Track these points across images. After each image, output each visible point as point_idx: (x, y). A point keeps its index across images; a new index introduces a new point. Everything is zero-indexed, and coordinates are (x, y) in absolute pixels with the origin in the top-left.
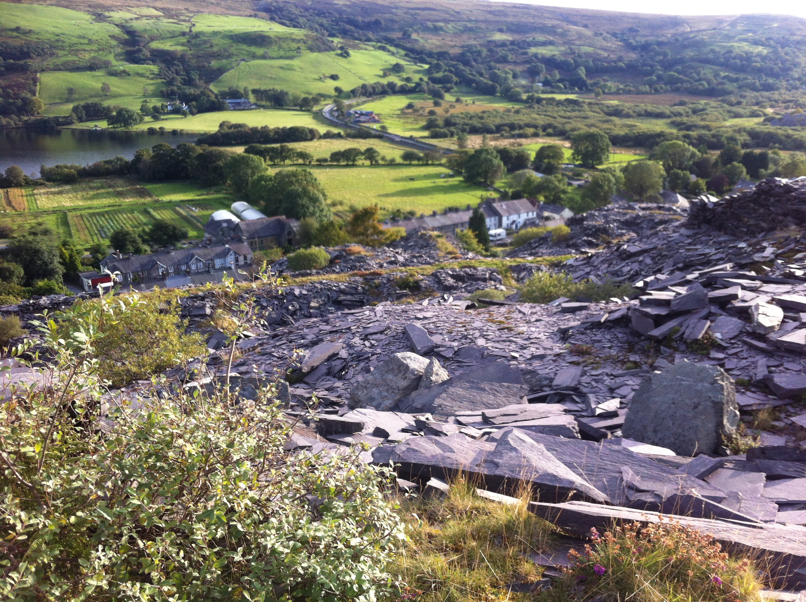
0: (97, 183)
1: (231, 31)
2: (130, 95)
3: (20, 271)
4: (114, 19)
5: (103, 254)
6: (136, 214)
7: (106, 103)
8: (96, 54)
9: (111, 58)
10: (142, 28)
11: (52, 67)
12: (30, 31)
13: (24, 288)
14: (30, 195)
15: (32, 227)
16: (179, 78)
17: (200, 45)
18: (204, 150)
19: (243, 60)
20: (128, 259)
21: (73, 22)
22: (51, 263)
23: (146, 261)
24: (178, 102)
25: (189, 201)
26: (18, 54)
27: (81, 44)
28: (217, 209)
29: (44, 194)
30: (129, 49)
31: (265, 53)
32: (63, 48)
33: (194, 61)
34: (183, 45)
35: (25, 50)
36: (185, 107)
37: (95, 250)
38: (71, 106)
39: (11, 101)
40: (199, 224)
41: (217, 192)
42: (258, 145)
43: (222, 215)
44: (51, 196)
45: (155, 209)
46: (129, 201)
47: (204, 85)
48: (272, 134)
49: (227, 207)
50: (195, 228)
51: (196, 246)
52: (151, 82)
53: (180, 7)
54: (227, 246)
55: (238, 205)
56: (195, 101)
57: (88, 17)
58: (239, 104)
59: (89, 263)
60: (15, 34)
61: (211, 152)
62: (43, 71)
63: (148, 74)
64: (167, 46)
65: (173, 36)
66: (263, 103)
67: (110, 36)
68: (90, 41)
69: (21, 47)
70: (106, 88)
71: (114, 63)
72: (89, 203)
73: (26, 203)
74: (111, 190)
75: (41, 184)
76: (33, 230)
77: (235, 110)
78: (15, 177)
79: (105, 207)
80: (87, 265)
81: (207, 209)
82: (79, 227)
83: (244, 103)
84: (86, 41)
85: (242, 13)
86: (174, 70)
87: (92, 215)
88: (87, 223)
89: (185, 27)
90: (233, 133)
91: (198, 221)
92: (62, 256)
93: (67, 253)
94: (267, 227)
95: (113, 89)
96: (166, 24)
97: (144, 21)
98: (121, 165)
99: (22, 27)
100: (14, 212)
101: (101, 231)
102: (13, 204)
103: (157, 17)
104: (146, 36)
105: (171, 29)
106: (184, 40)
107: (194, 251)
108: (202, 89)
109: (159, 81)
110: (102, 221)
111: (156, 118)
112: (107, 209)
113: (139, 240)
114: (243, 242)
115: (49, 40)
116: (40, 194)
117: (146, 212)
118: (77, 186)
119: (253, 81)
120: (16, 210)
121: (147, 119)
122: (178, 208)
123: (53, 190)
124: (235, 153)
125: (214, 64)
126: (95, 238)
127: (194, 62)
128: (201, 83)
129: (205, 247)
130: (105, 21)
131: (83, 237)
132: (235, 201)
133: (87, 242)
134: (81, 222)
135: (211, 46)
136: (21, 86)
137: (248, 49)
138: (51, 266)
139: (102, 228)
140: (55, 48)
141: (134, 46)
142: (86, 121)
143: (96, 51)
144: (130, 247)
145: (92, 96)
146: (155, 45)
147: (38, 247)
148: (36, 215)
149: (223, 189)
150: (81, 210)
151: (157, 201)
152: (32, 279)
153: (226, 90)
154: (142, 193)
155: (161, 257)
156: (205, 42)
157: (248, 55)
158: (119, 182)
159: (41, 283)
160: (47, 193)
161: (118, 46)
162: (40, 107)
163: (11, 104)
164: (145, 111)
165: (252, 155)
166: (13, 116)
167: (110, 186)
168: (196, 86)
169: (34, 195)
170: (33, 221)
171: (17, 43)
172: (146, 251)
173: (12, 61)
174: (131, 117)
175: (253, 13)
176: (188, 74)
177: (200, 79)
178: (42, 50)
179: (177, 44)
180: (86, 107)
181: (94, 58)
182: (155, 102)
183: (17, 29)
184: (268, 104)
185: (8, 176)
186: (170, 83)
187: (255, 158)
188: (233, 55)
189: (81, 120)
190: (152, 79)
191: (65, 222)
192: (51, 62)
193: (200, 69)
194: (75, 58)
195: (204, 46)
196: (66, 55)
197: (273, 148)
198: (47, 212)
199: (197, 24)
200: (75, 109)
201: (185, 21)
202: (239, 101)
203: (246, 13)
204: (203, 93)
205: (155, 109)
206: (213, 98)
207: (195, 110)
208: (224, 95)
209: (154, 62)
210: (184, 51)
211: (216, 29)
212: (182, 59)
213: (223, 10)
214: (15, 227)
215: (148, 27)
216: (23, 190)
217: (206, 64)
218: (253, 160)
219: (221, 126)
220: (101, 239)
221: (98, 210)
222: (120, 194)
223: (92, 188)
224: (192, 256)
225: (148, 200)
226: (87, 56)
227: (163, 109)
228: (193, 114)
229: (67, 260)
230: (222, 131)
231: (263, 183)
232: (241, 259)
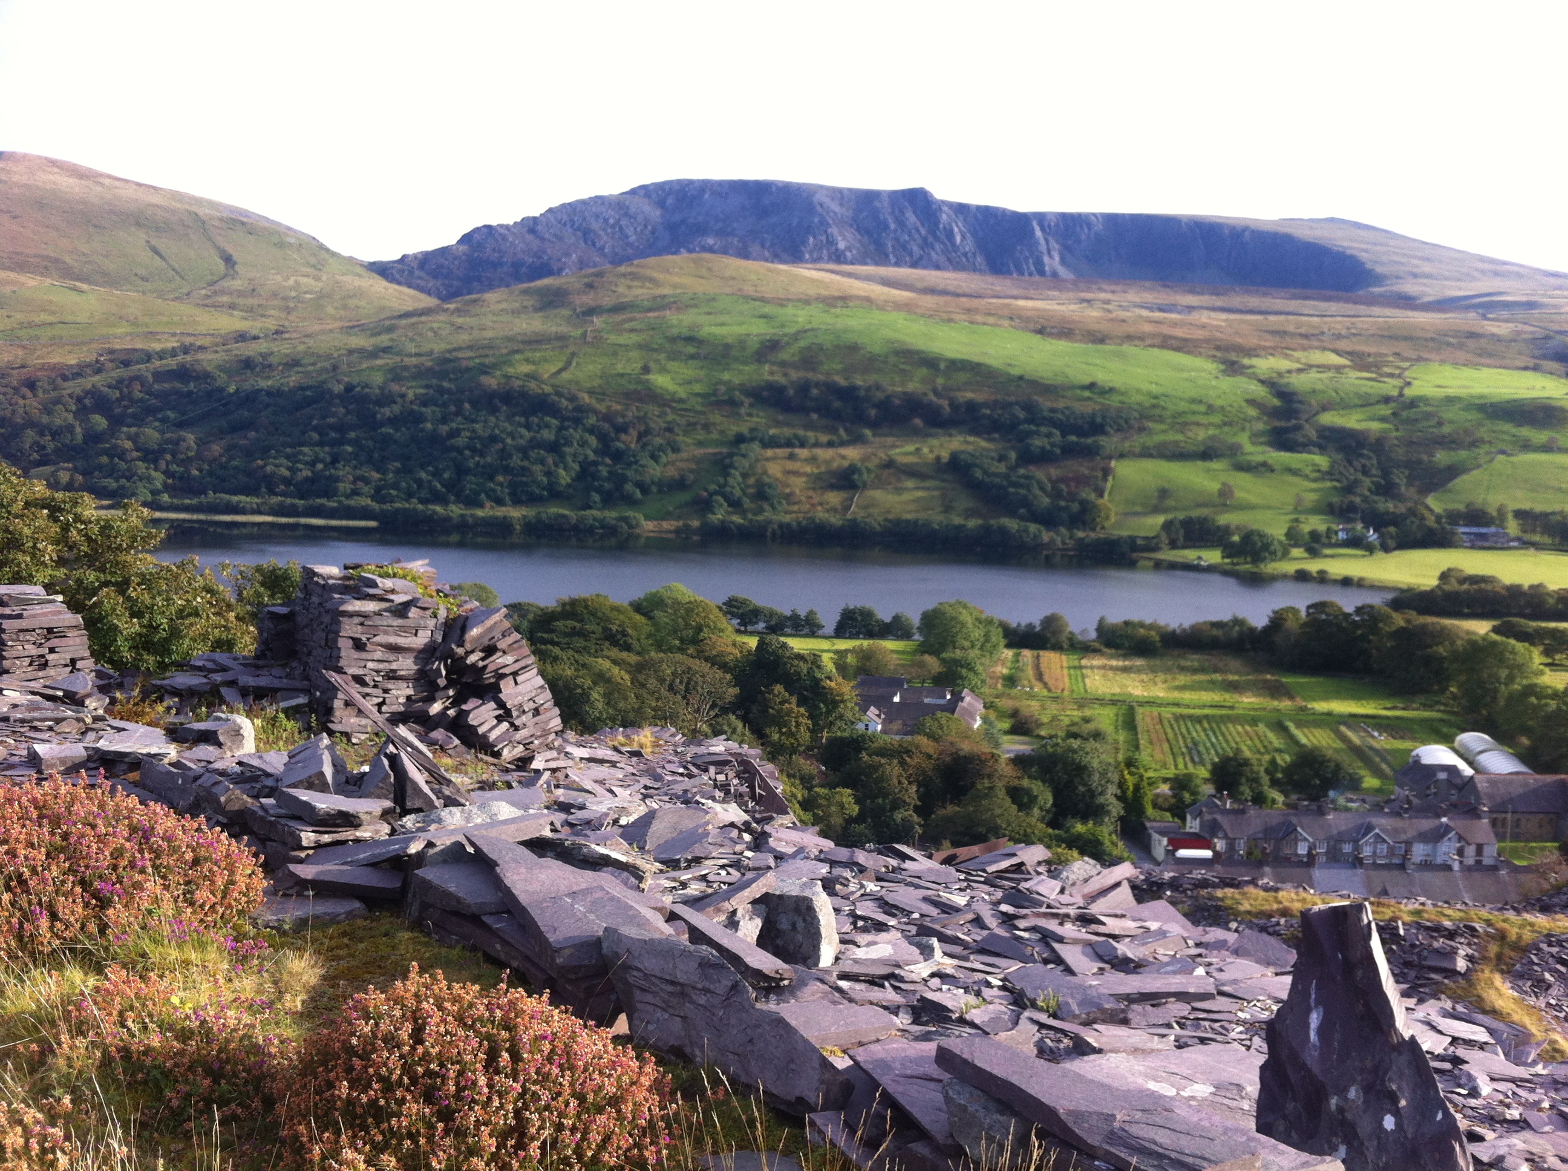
0: (1193, 660)
1: (1482, 397)
2: (1269, 508)
3: (1046, 797)
4: (1258, 371)
5: (1194, 793)
6: (1261, 728)
7: (1224, 519)
8: (1217, 432)
9: (1243, 439)
10: (1308, 387)
11: (1137, 450)
12: (1112, 390)
13: (1050, 831)
14: (1075, 668)
15: (1073, 724)
16: (1367, 481)
17: (1416, 420)
18: (1408, 621)
19: (1503, 452)
20: (1243, 812)
21: (1185, 375)
22: (1101, 794)
23: (1274, 822)
24: (1359, 526)
25: (1367, 716)
26: (1086, 426)
27: (1194, 413)
28: (1425, 742)
29: (1099, 668)
30: (1277, 424)
31: (1552, 440)
32: (1161, 419)
33: (1401, 451)
34: (1383, 419)
35: (1099, 420)
36: (1372, 535)
37: (1181, 784)
38: (1160, 519)
39: (1063, 503)
40: (1384, 766)
41: (1426, 706)
42: (1523, 621)
43: (1437, 754)
44: (1110, 674)
45: (1299, 725)
46: (1248, 701)
47: (1416, 497)
48: (1551, 601)
49: (1447, 739)
50: (1377, 772)
51: (1378, 808)
52: (1313, 485)
53: (1384, 350)
54: (1444, 820)
55: (1472, 739)
56: (1395, 525)
57: (1211, 366)
58: (1483, 536)
59: (1166, 805)
60: (1087, 394)
61: (1424, 626)
62: (1122, 456)
63: (1308, 471)
64: (1353, 421)
65: (1365, 402)
66: (1536, 538)
67: (1248, 401)
68: (1211, 409)
69: (1093, 416)
70: (1225, 492)
71: (1248, 447)
72: (1176, 695)
73: (1067, 680)
74: (1218, 677)
75: (1096, 651)
76: (1075, 729)
77: (1473, 547)
78: (1054, 633)
79: (1204, 706)
80: (1161, 809)
81: (1402, 738)
82: (1154, 736)
83: (1495, 535)
84: (1202, 408)
85: (1507, 362)
86: (1359, 467)
87: (1178, 718)
88: (1169, 730)
89: (1390, 387)
90: (1467, 592)
91: (1384, 760)
92: (1121, 785)
93: (1131, 781)
94: (1535, 793)
95: (1239, 494)
96: (1355, 380)
97: (1313, 375)
98: (1241, 633)
99: (1100, 383)
100: (1045, 692)
101: (1193, 751)
102: (1046, 678)
103: (1338, 369)
104: (1313, 402)
105: (1364, 389)
106: (1385, 410)
107: (1375, 820)
108: (1409, 505)
109: (1329, 484)
110: (1197, 733)
111: (1313, 553)
112: (1207, 711)
113: (1265, 779)
114: (1479, 817)
115: (1139, 404)
116: (1092, 668)
117: (1280, 727)
118: (1158, 662)
119: (1519, 494)
120: (1049, 690)
121: (1297, 552)
122: (1343, 729)
123: (1114, 663)
124: (1474, 633)
125: (1442, 457)
126: (1180, 760)
127: (1400, 453)
128: (1411, 493)
129: (1398, 814)
130: (1242, 374)
131: (1158, 756)
132: (1464, 730)
133: (1164, 766)
134: (1158, 727)
135: (1440, 424)
136: (1082, 481)
137: (1514, 430)
138: (1101, 800)
139: (1196, 744)
140: (1150, 418)
141: (1289, 419)
142: (1184, 547)
143: (1219, 427)
144: (1246, 791)
145: (1199, 505)
146: (1328, 419)
147: (1086, 760)
148: (1082, 702)
149: (1438, 703)
150: (1160, 705)
151: (1303, 709)
152: (1065, 816)
153: (1461, 507)
154: (1276, 691)
155: (1306, 820)
156: (1428, 416)
157: (1514, 443)
158: (1235, 663)
159: (1080, 828)
160: (1104, 667)
161: (1259, 418)
162: (1108, 518)
163: (1061, 509)
164: (1293, 537)
165: (1512, 641)
166: (1063, 530)
167: (1216, 670)
168: (1398, 498)
169: (1081, 667)
170: (1075, 713)
171: (1087, 408)
172: (1274, 801)
173: (1073, 438)
174: (1266, 547)
175: (1531, 362)
176: (1386, 473)
177: (1409, 484)
178: (1127, 421)
179: (1372, 419)
180: (1187, 523)
181: (1212, 438)
182: (1316, 523)
183: (1092, 386)
184: (1547, 540)
185: (1043, 629)
186: (1349, 489)
187: (1520, 646)
188: (1483, 442)
189: (1173, 545)
190: (1315, 480)
191: (1130, 723)
192: (1138, 441)
193: (1412, 465)
194: (1180, 437)
195: (1425, 424)
196: (1164, 431)
197: (1555, 631)
198: (1100, 701)
199: (1416, 383)
200: (1167, 526)
201: (1391, 375)
202: (1483, 530)
203: (1519, 363)
204: (1412, 512)
205: (1314, 536)
206: (1431, 522)
207: (1391, 543)
208: (1454, 517)
209: (1322, 449)
210: (1384, 431)
211: (1451, 392)
212: (1378, 445)
213: (1469, 356)
214: (1045, 720)
215: (1319, 386)
216: (1064, 657)
217: (1425, 457)
218: (1513, 652)
219: (1444, 576)
220: (1190, 765)
221: (1191, 711)
222: (1233, 687)
223: (1183, 669)
224: (1369, 828)
225: (1285, 704)
226: (1201, 435)
227: (1328, 537)
228: (1386, 549)
229: (1130, 793)
230: (1447, 588)
231: (1533, 700)
232: (1470, 851)
